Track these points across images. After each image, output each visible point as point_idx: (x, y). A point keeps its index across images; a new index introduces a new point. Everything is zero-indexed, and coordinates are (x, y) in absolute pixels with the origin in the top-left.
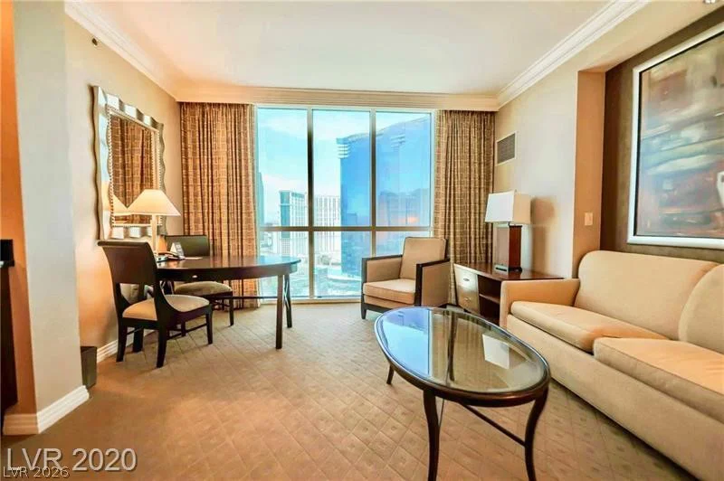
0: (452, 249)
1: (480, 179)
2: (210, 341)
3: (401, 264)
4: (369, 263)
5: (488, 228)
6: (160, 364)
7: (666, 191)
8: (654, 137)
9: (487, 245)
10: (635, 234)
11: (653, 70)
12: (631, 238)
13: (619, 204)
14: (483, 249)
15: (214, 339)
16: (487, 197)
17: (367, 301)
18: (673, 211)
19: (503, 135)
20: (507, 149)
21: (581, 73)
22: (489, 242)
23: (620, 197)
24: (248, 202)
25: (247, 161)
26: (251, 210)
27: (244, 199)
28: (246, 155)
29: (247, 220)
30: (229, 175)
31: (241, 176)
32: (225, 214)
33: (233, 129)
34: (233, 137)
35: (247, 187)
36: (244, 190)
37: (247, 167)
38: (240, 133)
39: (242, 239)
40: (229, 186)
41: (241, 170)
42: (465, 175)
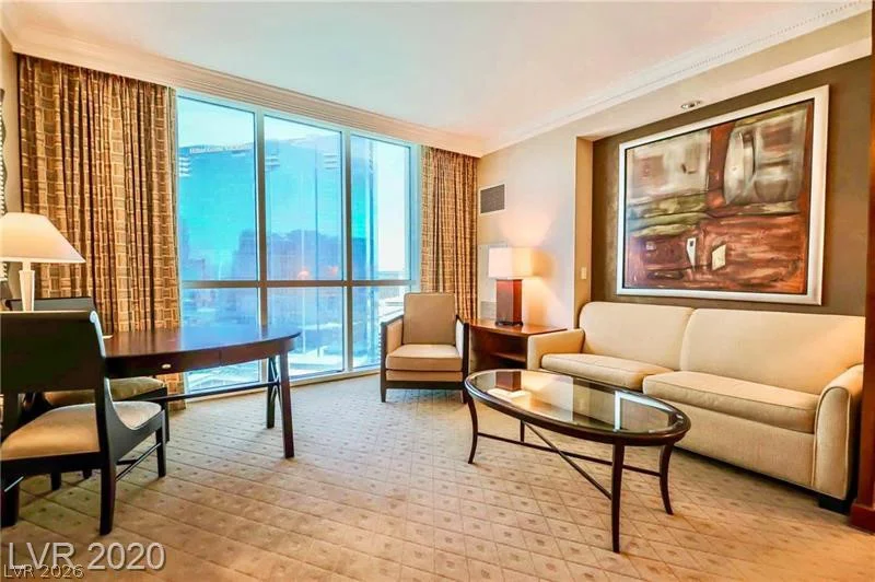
1: (465, 228)
2: (162, 472)
3: (403, 327)
7: (650, 251)
8: (636, 205)
9: (471, 299)
10: (623, 287)
11: (636, 149)
12: (620, 290)
13: (608, 259)
18: (653, 267)
20: (494, 199)
21: (578, 138)
22: (474, 297)
23: (609, 254)
24: (164, 241)
25: (162, 177)
26: (172, 255)
27: (156, 237)
28: (160, 167)
29: (164, 272)
30: (127, 197)
31: (150, 199)
32: (124, 260)
33: (135, 121)
34: (135, 134)
35: (163, 219)
36: (156, 221)
37: (162, 188)
38: (147, 131)
39: (152, 303)
40: (128, 215)
41: (150, 190)
42: (452, 222)
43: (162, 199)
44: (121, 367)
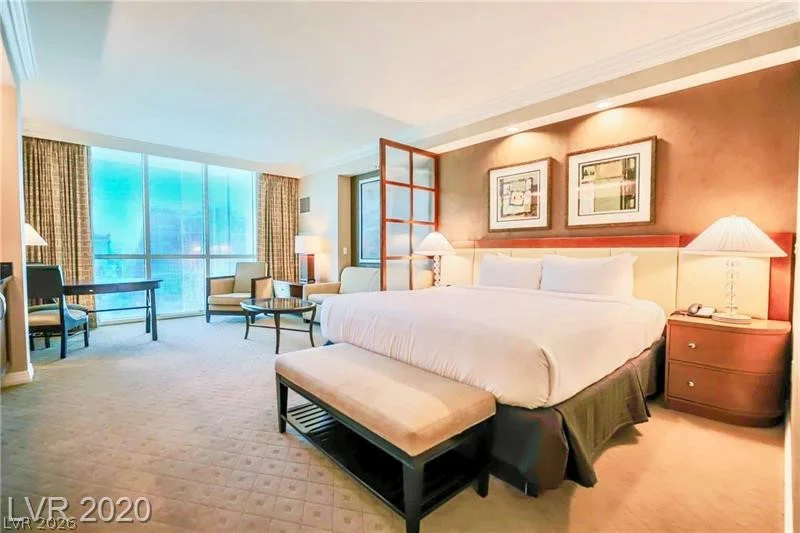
0: (271, 271)
1: (289, 222)
2: (87, 345)
3: (234, 282)
4: (212, 281)
5: (295, 257)
6: (63, 356)
10: (362, 258)
12: (361, 261)
14: (293, 270)
15: (89, 343)
16: (294, 239)
17: (211, 308)
19: (302, 195)
20: (305, 206)
24: (84, 232)
25: (82, 195)
26: (89, 239)
27: (79, 229)
28: (81, 190)
29: (83, 249)
30: (62, 207)
31: (75, 208)
32: (60, 243)
33: (66, 165)
34: (66, 172)
35: (83, 219)
36: (79, 221)
37: (82, 201)
38: (74, 169)
39: (77, 266)
40: (62, 217)
41: (75, 203)
42: (280, 219)
43: (83, 208)
44: (69, 291)
